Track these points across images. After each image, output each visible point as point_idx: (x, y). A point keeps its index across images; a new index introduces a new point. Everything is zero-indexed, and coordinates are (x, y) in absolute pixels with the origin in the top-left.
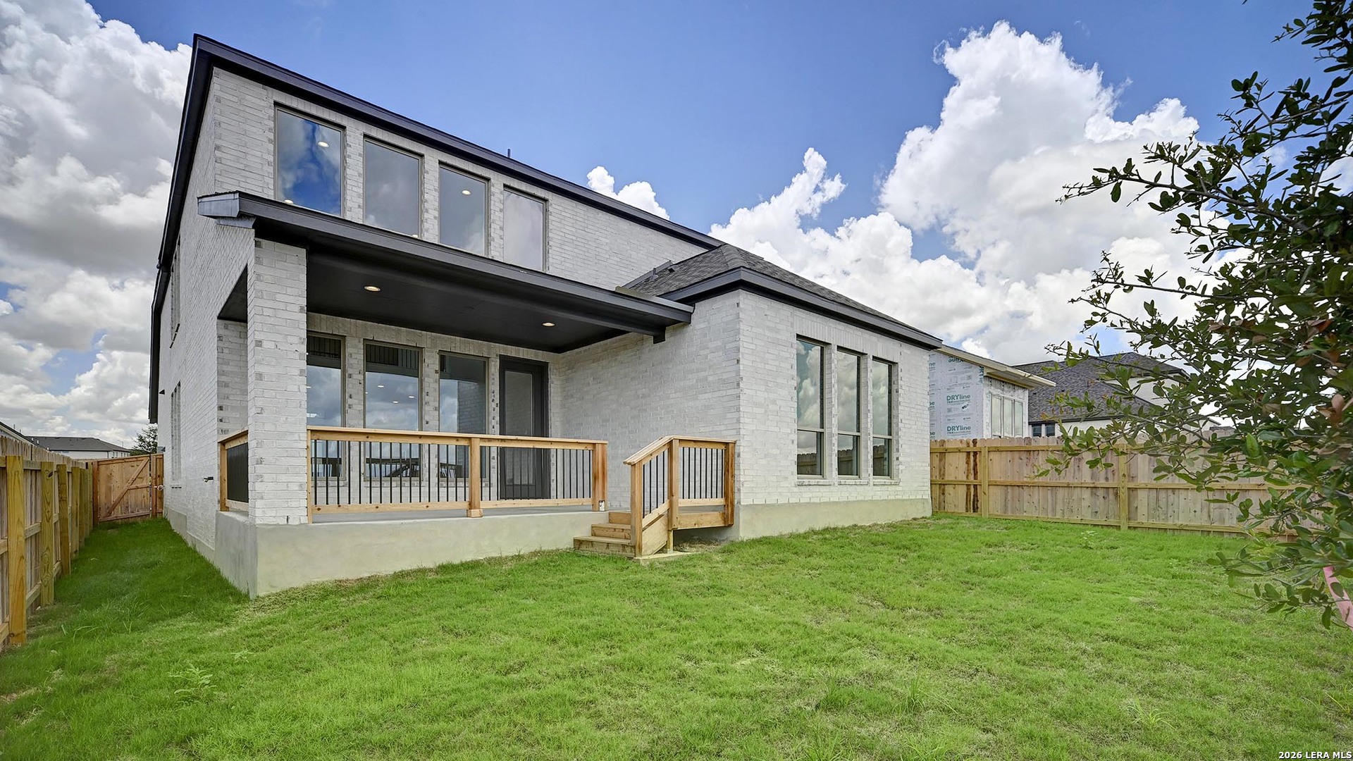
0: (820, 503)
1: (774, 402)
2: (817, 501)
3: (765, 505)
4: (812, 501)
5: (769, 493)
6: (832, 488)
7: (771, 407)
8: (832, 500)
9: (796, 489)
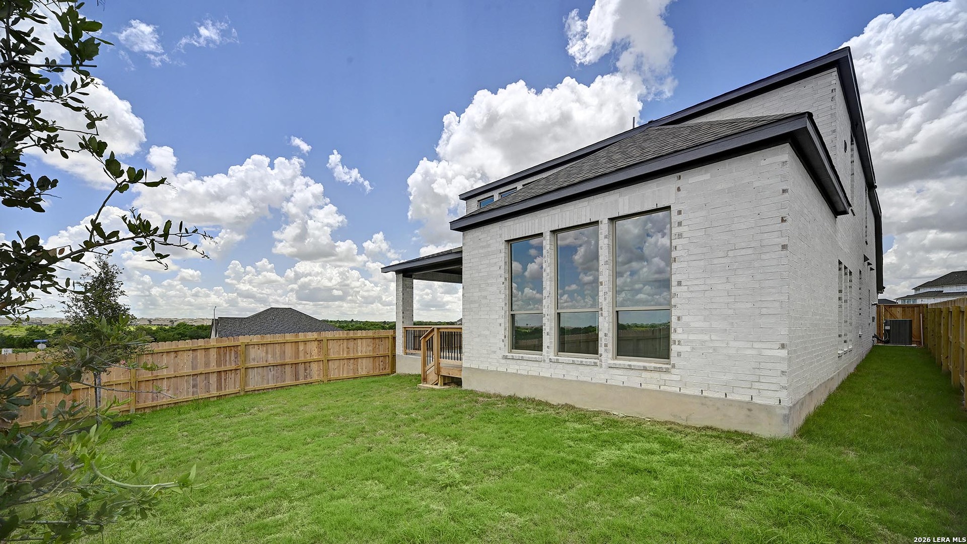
0: (527, 376)
1: (485, 297)
2: (525, 373)
3: (478, 369)
4: (519, 372)
5: (482, 361)
6: (542, 364)
7: (484, 301)
8: (541, 374)
9: (504, 361)
